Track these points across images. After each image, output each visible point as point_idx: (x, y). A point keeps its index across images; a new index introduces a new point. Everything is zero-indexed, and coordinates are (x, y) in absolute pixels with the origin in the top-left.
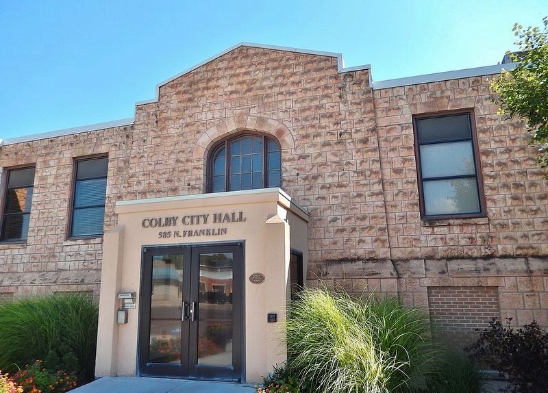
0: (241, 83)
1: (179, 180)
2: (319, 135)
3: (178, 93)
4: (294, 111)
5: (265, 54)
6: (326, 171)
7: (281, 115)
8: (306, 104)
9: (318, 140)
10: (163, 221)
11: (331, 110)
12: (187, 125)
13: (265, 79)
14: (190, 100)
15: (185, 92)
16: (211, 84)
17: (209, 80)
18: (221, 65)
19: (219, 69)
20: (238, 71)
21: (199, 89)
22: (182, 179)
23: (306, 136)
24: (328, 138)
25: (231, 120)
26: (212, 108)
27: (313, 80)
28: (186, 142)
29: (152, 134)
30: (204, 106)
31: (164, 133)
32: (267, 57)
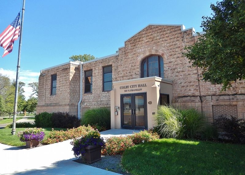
0: (150, 38)
1: (133, 72)
2: (175, 54)
3: (131, 44)
4: (167, 46)
6: (178, 67)
7: (163, 48)
8: (171, 44)
9: (175, 56)
10: (125, 87)
11: (179, 45)
12: (134, 54)
13: (157, 36)
14: (134, 46)
15: (133, 43)
16: (140, 40)
17: (140, 38)
18: (143, 33)
20: (149, 34)
21: (137, 42)
23: (171, 55)
24: (178, 55)
25: (147, 51)
26: (141, 48)
27: (173, 35)
28: (134, 60)
29: (124, 58)
30: (139, 47)
31: (127, 57)
32: (158, 28)
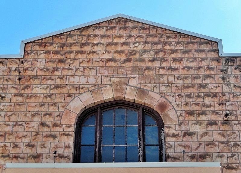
1: (43, 146)
2: (203, 113)
3: (48, 52)
4: (176, 86)
5: (145, 29)
6: (214, 151)
7: (163, 89)
8: (189, 82)
9: (203, 118)
11: (215, 91)
12: (57, 87)
13: (144, 52)
14: (61, 61)
15: (55, 53)
16: (85, 48)
17: (83, 45)
19: (95, 36)
20: (116, 40)
21: (71, 52)
22: (47, 145)
23: (191, 113)
24: (213, 117)
25: (108, 87)
26: (87, 72)
27: (195, 59)
28: (54, 104)
30: (77, 70)
31: (28, 92)
32: (147, 32)
